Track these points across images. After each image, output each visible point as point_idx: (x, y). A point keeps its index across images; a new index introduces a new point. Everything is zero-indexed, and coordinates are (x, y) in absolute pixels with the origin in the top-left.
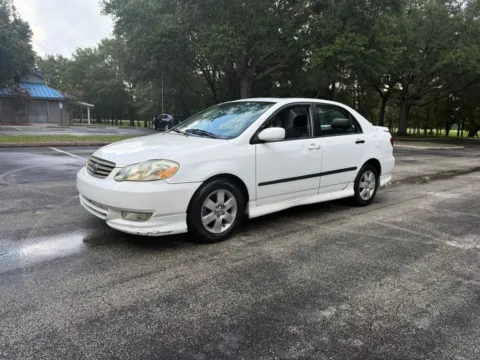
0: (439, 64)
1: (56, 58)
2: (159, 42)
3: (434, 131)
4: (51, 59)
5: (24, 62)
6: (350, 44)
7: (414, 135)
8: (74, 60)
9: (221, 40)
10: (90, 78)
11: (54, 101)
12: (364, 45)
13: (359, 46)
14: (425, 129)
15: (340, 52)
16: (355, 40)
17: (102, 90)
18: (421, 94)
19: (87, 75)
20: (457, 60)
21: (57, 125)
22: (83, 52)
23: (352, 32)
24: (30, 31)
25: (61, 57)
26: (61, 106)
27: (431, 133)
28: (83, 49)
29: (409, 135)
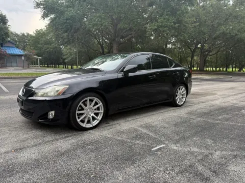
0: (218, 33)
1: (25, 34)
2: (66, 23)
3: (221, 69)
4: (23, 35)
5: (2, 35)
6: (166, 22)
7: (211, 71)
8: (34, 35)
9: (98, 21)
10: (42, 44)
11: (20, 56)
12: (174, 22)
13: (171, 23)
14: (216, 68)
15: (161, 26)
16: (168, 20)
17: (48, 50)
18: (211, 49)
19: (41, 42)
20: (227, 30)
21: (21, 68)
22: (39, 31)
23: (167, 15)
24: (7, 20)
25: (28, 34)
26: (23, 58)
27: (220, 70)
28: (39, 30)
29: (208, 71)
